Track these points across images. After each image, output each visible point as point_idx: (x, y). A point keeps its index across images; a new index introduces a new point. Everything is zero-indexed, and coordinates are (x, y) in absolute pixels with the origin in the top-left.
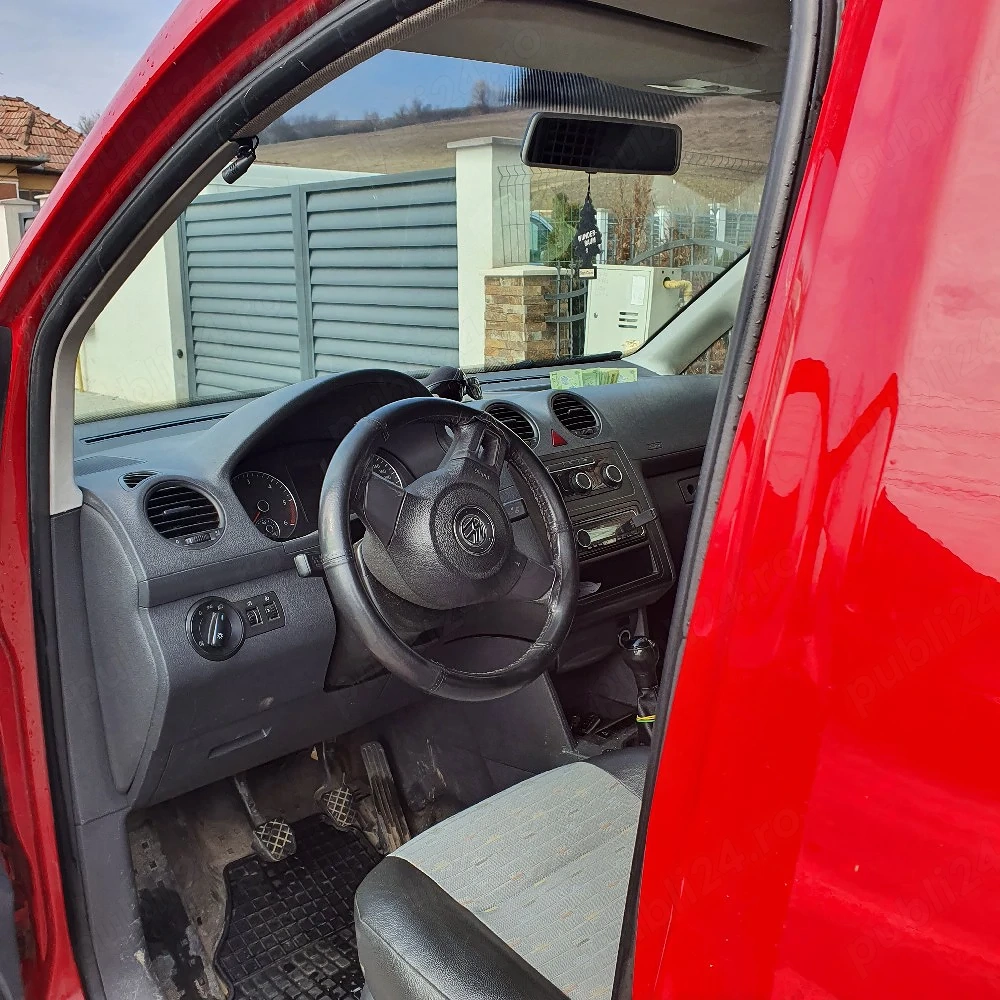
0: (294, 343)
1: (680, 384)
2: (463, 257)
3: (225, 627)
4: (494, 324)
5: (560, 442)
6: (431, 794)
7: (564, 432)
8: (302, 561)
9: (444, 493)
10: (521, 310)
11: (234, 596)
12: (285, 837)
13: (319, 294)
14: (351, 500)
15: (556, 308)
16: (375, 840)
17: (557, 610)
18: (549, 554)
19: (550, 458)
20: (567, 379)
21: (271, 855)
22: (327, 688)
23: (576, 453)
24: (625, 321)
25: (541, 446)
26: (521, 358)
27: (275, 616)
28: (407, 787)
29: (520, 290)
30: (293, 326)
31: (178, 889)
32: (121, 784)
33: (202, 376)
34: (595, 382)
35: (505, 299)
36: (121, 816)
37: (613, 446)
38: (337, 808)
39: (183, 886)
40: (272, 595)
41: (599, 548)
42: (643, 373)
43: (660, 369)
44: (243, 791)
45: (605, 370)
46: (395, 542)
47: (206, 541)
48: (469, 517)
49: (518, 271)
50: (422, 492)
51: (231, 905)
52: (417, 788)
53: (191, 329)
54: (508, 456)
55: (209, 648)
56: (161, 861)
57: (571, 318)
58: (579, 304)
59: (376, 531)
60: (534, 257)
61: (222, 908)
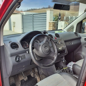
0: (32, 28)
1: (68, 32)
2: (47, 20)
3: (19, 59)
4: (50, 26)
5: (56, 38)
6: (42, 74)
7: (56, 37)
8: (27, 52)
9: (43, 45)
10: (52, 25)
11: (20, 55)
12: (27, 78)
13: (34, 24)
14: (33, 45)
15: (55, 25)
16: (36, 78)
17: (55, 58)
18: (55, 51)
19: (55, 40)
20: (56, 32)
21: (25, 80)
22: (31, 64)
23: (58, 40)
24: (62, 26)
25: (54, 39)
26: (52, 30)
27: (25, 57)
28: (39, 72)
29: (52, 23)
30: (32, 26)
31: (15, 83)
32: (8, 74)
33: (24, 31)
34: (59, 32)
35: (51, 24)
36: (8, 77)
37: (61, 39)
38: (32, 75)
39: (16, 83)
40: (24, 55)
41: (60, 50)
42: (64, 31)
43: (66, 31)
44: (23, 73)
45: (60, 31)
46: (38, 50)
47: (17, 49)
48: (46, 47)
49: (52, 22)
50: (41, 44)
51: (21, 85)
52: (40, 73)
53: (23, 26)
54: (50, 40)
55: (17, 61)
56: (14, 80)
57: (57, 26)
58: (57, 25)
59: (36, 49)
60: (53, 21)
61: (20, 85)
